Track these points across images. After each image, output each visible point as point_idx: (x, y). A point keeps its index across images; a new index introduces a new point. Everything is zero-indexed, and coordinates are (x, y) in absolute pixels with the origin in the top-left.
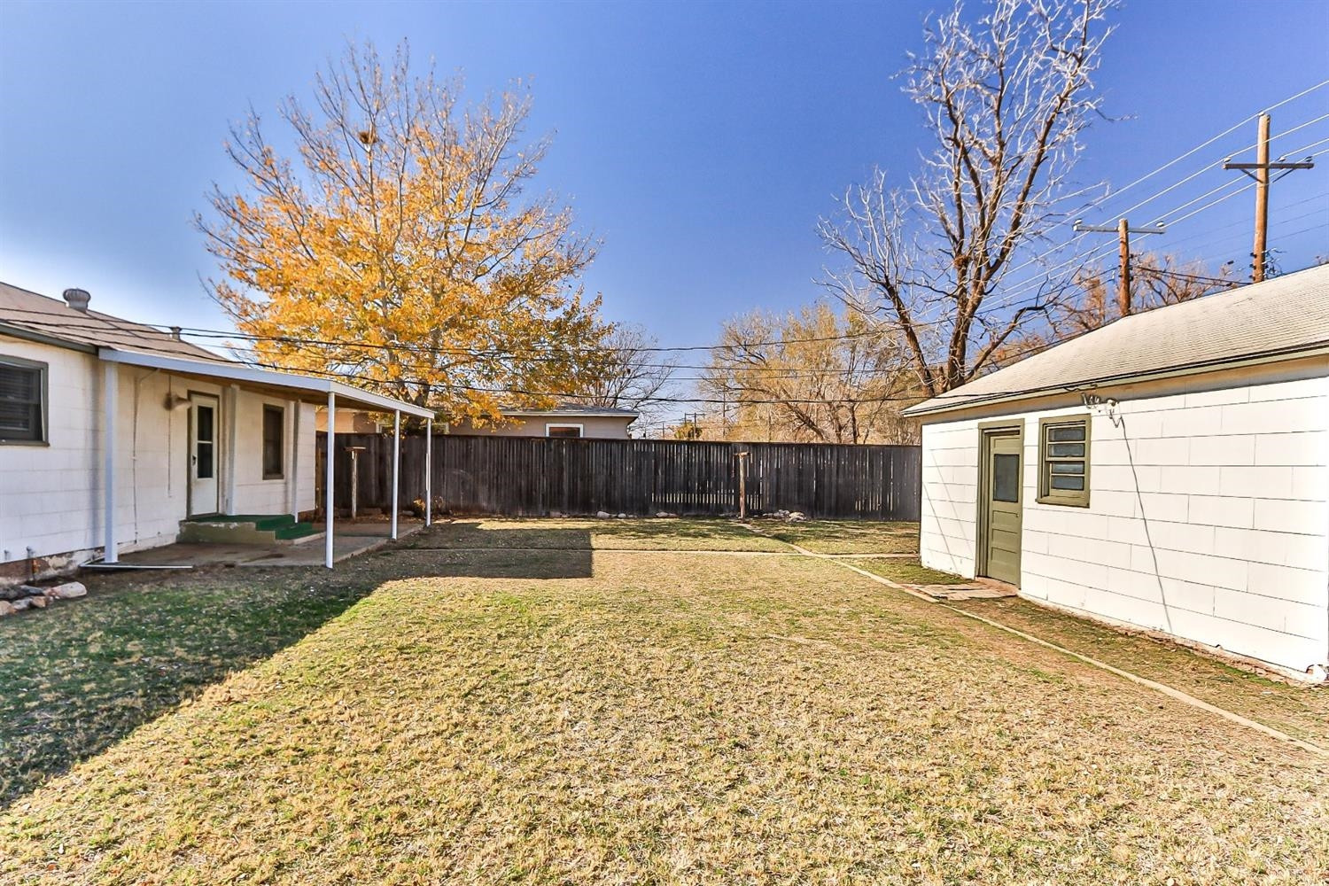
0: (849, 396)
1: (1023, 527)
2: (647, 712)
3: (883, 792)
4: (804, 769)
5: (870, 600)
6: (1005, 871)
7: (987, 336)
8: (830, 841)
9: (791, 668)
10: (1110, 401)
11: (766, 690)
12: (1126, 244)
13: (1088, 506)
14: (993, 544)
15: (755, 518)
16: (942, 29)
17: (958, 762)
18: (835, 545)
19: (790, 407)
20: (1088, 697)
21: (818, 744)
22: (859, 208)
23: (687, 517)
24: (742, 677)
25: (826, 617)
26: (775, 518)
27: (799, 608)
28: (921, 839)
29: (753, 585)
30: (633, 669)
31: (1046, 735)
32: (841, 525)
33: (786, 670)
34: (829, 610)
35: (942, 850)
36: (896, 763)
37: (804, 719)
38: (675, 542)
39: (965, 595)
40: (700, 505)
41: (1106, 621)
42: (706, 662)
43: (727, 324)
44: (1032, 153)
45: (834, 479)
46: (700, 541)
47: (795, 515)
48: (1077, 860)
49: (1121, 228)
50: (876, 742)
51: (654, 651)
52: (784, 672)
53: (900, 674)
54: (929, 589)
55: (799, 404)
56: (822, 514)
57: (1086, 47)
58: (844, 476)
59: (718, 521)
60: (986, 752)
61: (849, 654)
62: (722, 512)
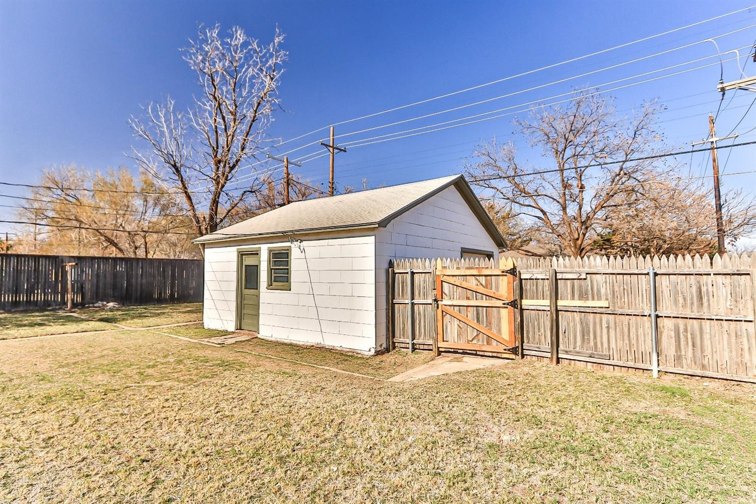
0: (142, 228)
1: (260, 302)
2: (54, 463)
3: (245, 455)
4: (195, 459)
5: (185, 351)
6: (315, 470)
7: (228, 202)
8: (230, 493)
9: (156, 402)
10: (299, 241)
11: (146, 420)
12: (287, 168)
13: (290, 290)
14: (245, 311)
15: (79, 309)
16: (208, 35)
17: (272, 426)
18: (147, 321)
19: (100, 233)
20: (309, 379)
21: (196, 441)
22: (158, 117)
23: (15, 312)
24: (124, 417)
25: (162, 366)
26: (96, 307)
27: (142, 364)
28: (274, 471)
29: (100, 354)
30: (24, 436)
31: (301, 401)
32: (146, 309)
33: (154, 404)
34: (163, 361)
35: (286, 472)
36: (243, 437)
37: (180, 430)
38: (14, 332)
39: (233, 341)
40: (29, 302)
41: (298, 343)
42: (90, 414)
43: (46, 170)
44: (250, 114)
45: (139, 279)
46: (38, 330)
47: (111, 304)
48: (337, 452)
49: (285, 160)
50: (228, 429)
51: (38, 417)
52: (153, 406)
53: (223, 389)
54: (213, 340)
55: (106, 231)
56: (130, 303)
57: (274, 73)
58: (146, 278)
59: (47, 313)
60: (281, 417)
61: (189, 385)
62: (49, 306)
